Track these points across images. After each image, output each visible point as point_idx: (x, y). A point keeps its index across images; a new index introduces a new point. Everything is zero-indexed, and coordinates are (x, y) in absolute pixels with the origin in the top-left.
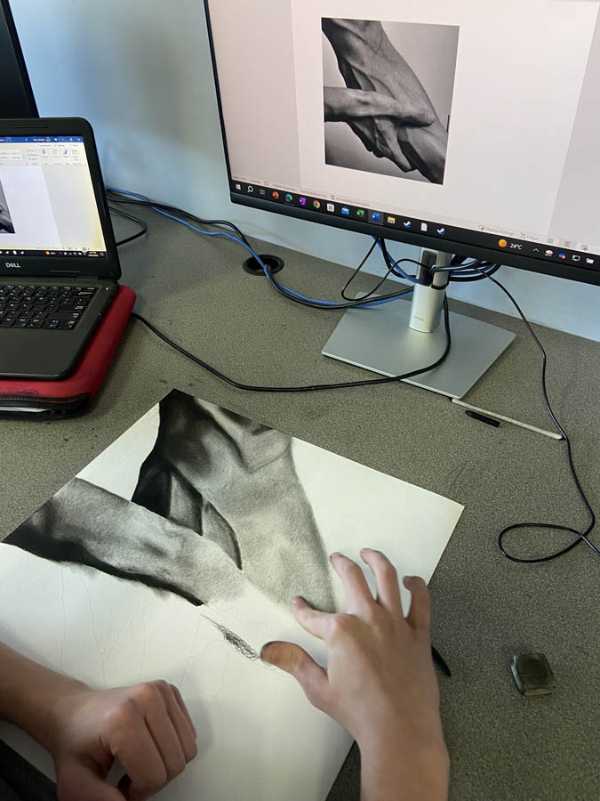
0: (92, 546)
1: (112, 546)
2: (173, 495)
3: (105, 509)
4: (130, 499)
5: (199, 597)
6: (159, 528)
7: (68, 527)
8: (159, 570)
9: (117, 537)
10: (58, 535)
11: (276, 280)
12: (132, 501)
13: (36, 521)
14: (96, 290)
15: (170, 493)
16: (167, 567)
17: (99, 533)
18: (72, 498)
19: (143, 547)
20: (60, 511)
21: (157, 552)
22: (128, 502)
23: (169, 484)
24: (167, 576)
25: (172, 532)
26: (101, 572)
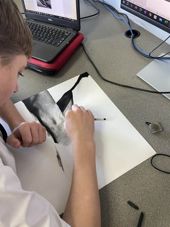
5: (57, 140)
10: (35, 105)
19: (52, 118)
21: (54, 122)
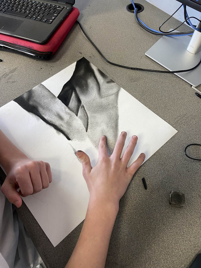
0: (41, 110)
1: (47, 112)
2: (72, 99)
3: (48, 98)
4: (57, 97)
5: (70, 137)
6: (64, 110)
7: (35, 101)
8: (60, 124)
9: (49, 109)
10: (31, 103)
11: (138, 16)
12: (58, 97)
13: (25, 96)
14: (63, 8)
15: (71, 98)
16: (63, 124)
17: (44, 106)
18: (38, 91)
19: (57, 115)
20: (33, 94)
21: (61, 118)
22: (56, 97)
23: (72, 95)
24: (62, 127)
25: (67, 112)
26: (41, 120)
